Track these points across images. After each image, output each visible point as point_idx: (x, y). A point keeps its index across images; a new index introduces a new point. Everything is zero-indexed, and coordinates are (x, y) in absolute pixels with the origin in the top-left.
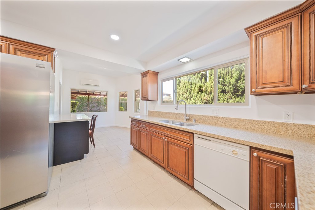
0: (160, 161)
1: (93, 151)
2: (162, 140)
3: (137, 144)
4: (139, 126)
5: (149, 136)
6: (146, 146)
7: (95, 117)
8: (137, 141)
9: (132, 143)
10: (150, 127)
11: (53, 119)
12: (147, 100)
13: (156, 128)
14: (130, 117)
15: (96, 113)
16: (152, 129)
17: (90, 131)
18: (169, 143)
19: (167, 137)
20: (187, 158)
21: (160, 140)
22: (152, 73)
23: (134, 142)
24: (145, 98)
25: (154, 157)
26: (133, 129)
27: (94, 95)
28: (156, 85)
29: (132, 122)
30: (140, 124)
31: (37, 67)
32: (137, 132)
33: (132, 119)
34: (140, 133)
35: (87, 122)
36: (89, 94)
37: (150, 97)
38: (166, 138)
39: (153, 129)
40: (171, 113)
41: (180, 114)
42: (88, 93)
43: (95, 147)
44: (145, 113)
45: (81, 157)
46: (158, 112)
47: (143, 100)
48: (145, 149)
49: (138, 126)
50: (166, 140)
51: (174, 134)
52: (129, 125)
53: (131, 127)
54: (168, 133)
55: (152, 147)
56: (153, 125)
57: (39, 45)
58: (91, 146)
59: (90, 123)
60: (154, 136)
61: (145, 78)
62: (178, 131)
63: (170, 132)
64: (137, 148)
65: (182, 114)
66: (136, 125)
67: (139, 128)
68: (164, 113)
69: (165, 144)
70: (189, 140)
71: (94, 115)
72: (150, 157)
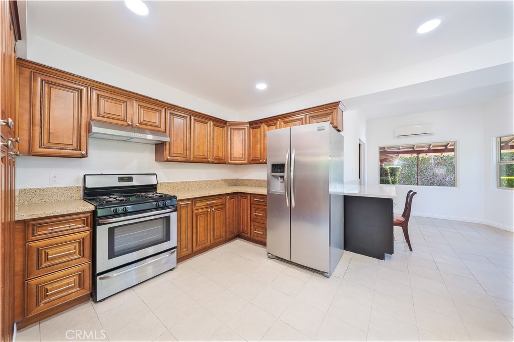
1: (408, 257)
7: (411, 193)
11: (338, 189)
15: (414, 188)
27: (430, 153)
31: (318, 130)
36: (418, 152)
42: (416, 149)
43: (411, 250)
57: (326, 105)
71: (410, 191)
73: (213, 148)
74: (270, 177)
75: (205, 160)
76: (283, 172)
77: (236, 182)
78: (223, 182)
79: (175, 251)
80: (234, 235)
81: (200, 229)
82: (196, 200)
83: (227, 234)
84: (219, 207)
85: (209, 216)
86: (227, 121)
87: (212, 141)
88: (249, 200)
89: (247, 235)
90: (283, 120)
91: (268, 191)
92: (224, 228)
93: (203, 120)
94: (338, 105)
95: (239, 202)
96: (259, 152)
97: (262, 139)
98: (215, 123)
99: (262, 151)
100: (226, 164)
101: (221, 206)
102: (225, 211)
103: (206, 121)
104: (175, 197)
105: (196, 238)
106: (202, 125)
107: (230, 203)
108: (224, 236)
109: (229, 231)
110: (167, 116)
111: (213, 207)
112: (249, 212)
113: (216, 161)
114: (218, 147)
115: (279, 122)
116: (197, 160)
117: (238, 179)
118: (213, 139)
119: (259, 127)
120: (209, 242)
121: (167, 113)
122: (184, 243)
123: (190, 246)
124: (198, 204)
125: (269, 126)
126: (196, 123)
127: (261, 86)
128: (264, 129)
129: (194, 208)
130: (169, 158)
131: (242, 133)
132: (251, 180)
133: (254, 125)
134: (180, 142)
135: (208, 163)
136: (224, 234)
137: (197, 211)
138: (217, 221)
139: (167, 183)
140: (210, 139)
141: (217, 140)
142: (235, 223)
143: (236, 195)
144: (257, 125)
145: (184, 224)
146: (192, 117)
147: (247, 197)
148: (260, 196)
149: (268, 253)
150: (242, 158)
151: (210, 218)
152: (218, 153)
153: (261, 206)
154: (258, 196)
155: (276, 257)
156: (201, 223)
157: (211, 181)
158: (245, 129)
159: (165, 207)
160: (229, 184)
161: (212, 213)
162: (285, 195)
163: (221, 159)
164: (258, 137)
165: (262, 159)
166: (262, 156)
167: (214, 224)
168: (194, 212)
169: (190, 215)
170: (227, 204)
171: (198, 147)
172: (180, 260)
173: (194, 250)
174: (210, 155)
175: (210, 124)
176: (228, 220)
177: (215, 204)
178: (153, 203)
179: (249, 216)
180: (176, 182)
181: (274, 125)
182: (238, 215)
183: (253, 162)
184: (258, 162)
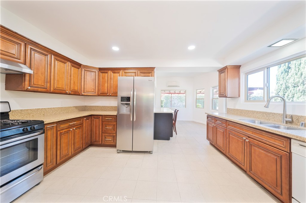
0: (240, 162)
1: (176, 137)
2: (243, 140)
3: (213, 139)
4: (216, 123)
5: (226, 134)
6: (223, 143)
7: (176, 111)
8: (213, 136)
9: (208, 138)
10: (227, 125)
12: (226, 97)
13: (235, 127)
14: (206, 113)
16: (230, 127)
17: (174, 122)
18: (251, 145)
19: (249, 137)
20: (279, 168)
21: (239, 139)
22: (231, 68)
23: (211, 137)
24: (222, 95)
25: (232, 156)
26: (209, 125)
27: (175, 94)
28: (237, 79)
29: (208, 118)
30: (217, 121)
31: (149, 81)
32: (213, 128)
33: (208, 115)
34: (217, 130)
35: (171, 114)
36: (172, 93)
37: (229, 93)
38: (247, 139)
39: (232, 127)
40: (260, 112)
41: (275, 113)
43: (176, 134)
44: (224, 111)
45: (168, 139)
46: (240, 110)
47: (220, 97)
48: (222, 146)
49: (214, 122)
50: (247, 140)
51: (259, 135)
52: (205, 121)
53: (207, 122)
54: (250, 133)
55: (230, 145)
56: (231, 122)
58: (174, 133)
59: (173, 115)
60: (231, 134)
61: (223, 75)
62: (265, 133)
63: (253, 133)
64: (213, 144)
65: (279, 114)
66: (212, 121)
67: (215, 124)
68: (249, 111)
69: (246, 145)
70: (282, 146)
71: (176, 110)
72: (227, 155)
73: (71, 83)
74: (120, 104)
75: (64, 92)
76: (130, 101)
77: (84, 108)
78: (74, 108)
79: (42, 167)
80: (88, 145)
81: (63, 145)
82: (61, 122)
83: (84, 145)
84: (78, 126)
85: (70, 134)
86: (81, 64)
87: (69, 78)
88: (101, 120)
89: (98, 143)
90: (124, 71)
91: (118, 112)
92: (82, 141)
93: (63, 60)
94: (154, 69)
95: (92, 122)
96: (106, 88)
97: (109, 80)
98: (72, 64)
99: (109, 88)
100: (80, 95)
101: (80, 126)
102: (82, 129)
103: (66, 61)
104: (42, 122)
105: (60, 153)
106: (62, 64)
107: (86, 123)
108: (81, 147)
109: (85, 143)
110: (28, 50)
111: (73, 127)
112: (101, 127)
113: (72, 93)
114: (74, 83)
115: (121, 72)
116: (57, 91)
117: (86, 106)
118: (71, 76)
119: (107, 73)
120: (70, 154)
121: (28, 48)
122: (49, 159)
123: (55, 160)
124: (62, 126)
125: (114, 73)
126: (56, 62)
127: (116, 49)
128: (110, 74)
129: (58, 129)
130: (29, 88)
131: (93, 74)
132: (98, 106)
133: (103, 70)
134: (41, 75)
135: (66, 94)
136: (82, 146)
137: (61, 131)
138: (77, 136)
139: (21, 110)
140: (68, 75)
141: (73, 77)
142: (89, 136)
143: (90, 117)
144: (106, 71)
145: (49, 143)
146: (53, 56)
147: (99, 118)
148: (110, 116)
149: (118, 150)
150: (93, 92)
151: (71, 136)
152: (74, 87)
153: (110, 123)
154: (108, 116)
155: (123, 151)
156: (64, 140)
157: (65, 108)
158: (96, 72)
159: (33, 131)
160: (79, 110)
161: (73, 131)
162: (130, 114)
163: (76, 92)
164: (106, 78)
165: (109, 93)
166: (109, 91)
167: (74, 139)
168: (59, 133)
169: (55, 135)
170: (84, 123)
171: (58, 81)
172: (46, 173)
173: (58, 162)
174: (68, 88)
175: (68, 64)
176: (84, 135)
177: (75, 125)
178: (20, 129)
179: (101, 130)
180: (31, 110)
181: (118, 73)
182: (91, 131)
183: (102, 95)
184: (106, 95)
